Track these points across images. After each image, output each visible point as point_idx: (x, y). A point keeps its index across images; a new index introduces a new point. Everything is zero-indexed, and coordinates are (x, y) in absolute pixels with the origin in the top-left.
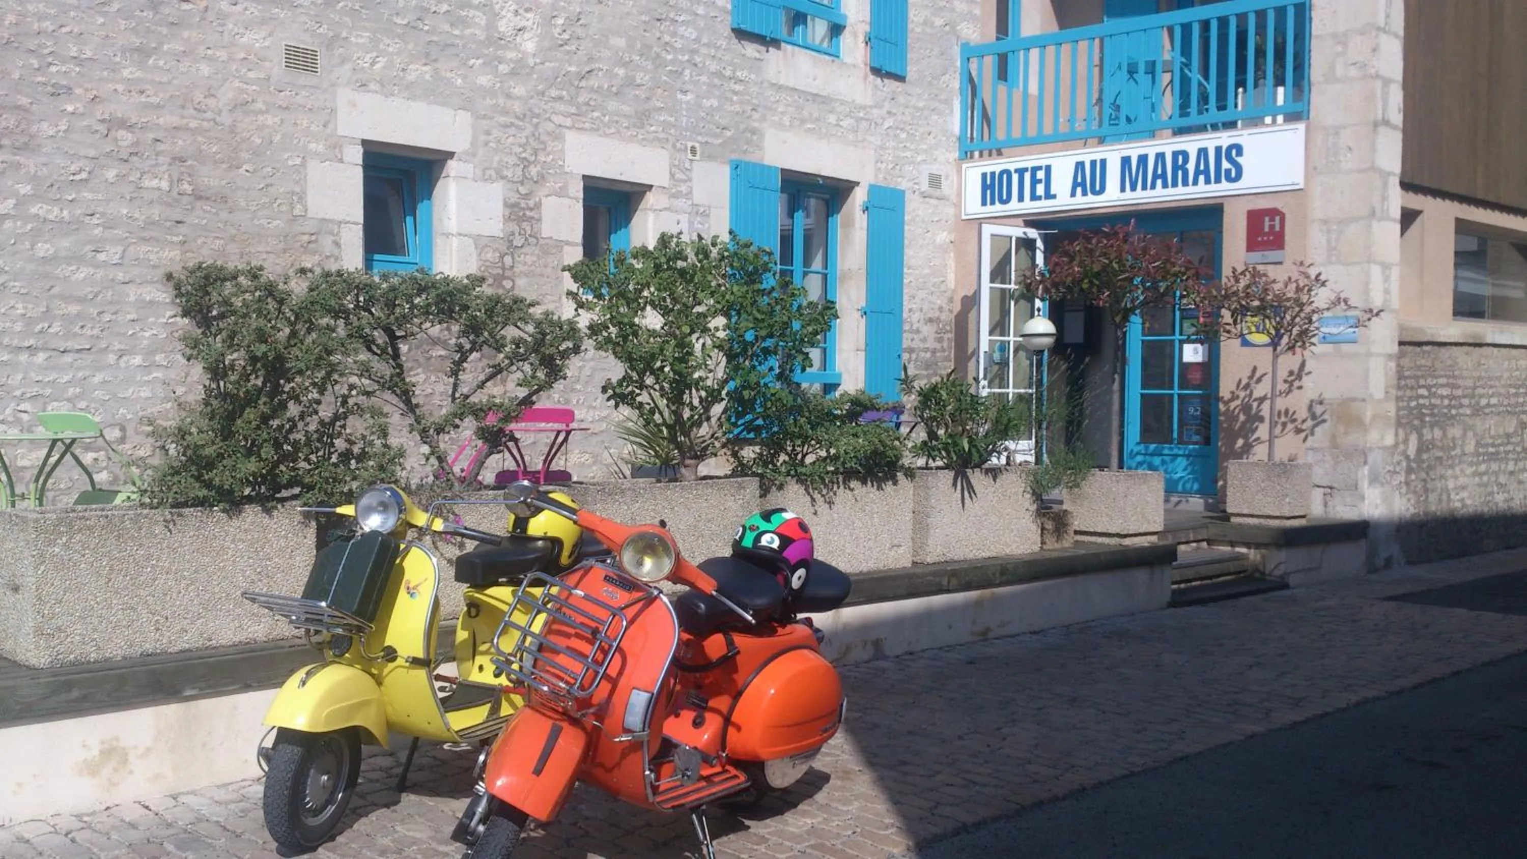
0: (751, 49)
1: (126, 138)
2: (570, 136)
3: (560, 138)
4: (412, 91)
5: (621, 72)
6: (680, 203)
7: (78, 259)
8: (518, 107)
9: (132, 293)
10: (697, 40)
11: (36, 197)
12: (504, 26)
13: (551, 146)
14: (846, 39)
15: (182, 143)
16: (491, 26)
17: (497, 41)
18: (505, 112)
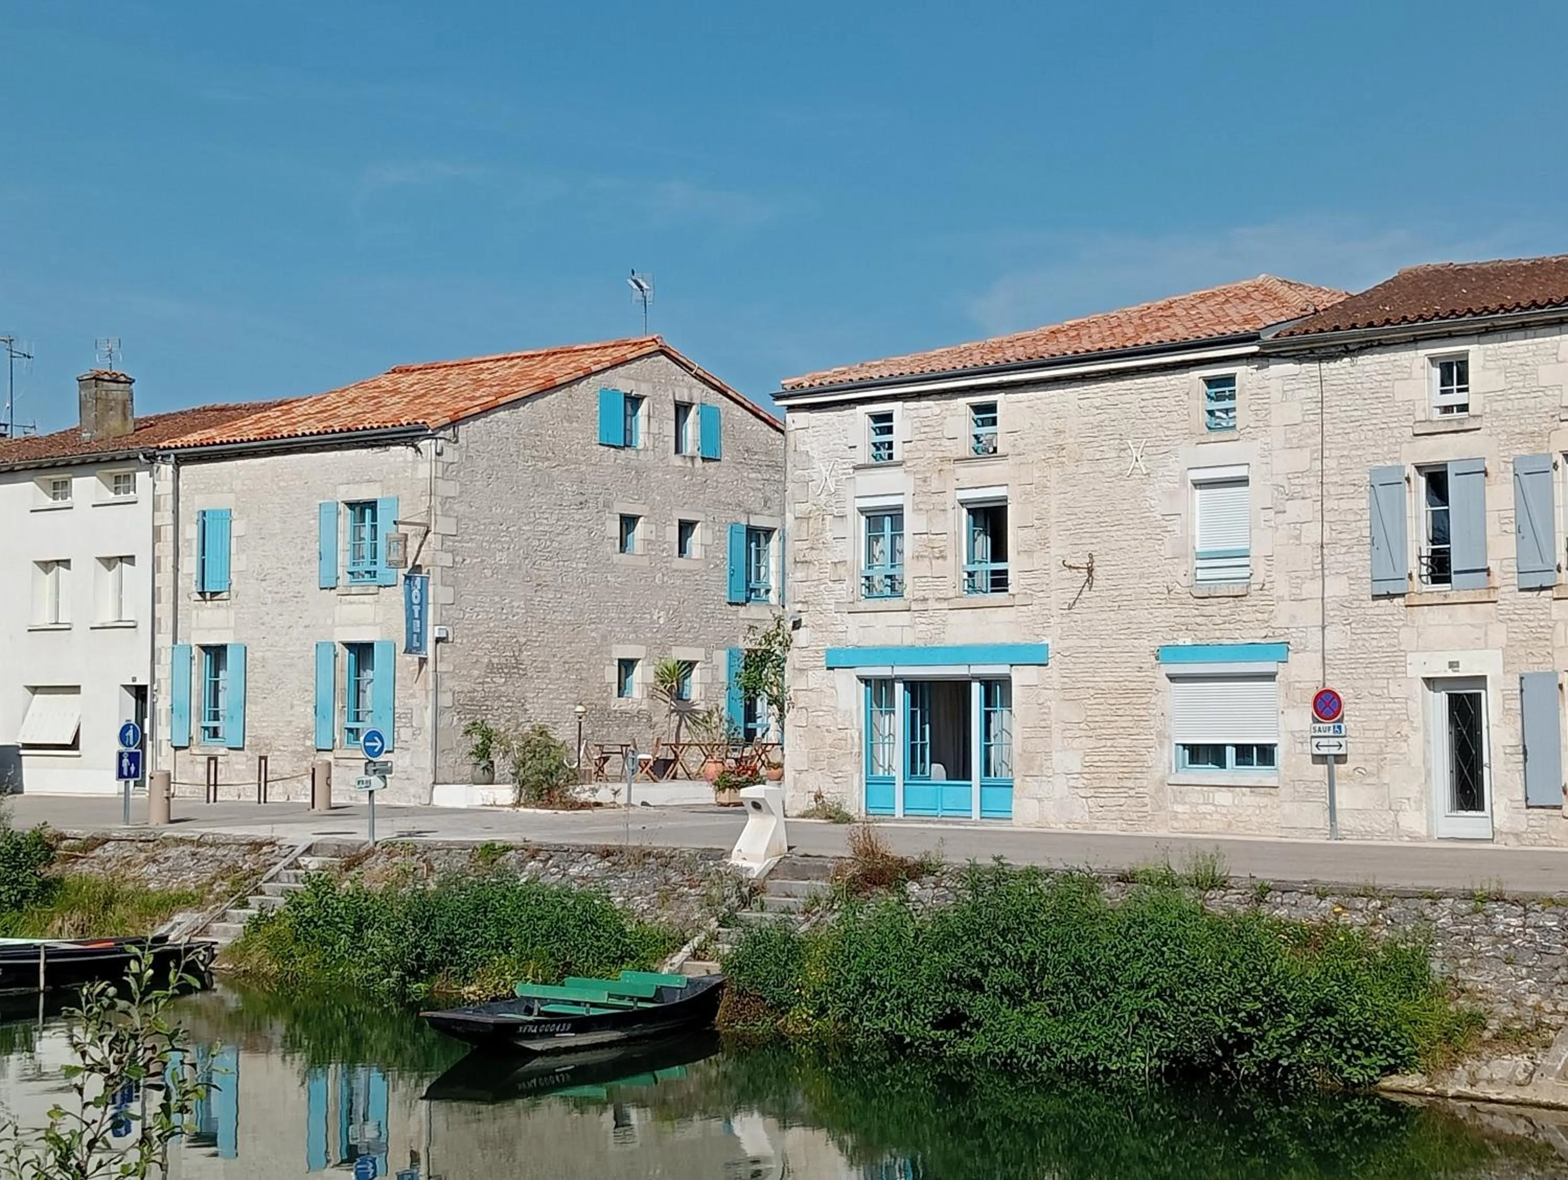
0: (734, 608)
1: (567, 666)
2: (673, 648)
3: (670, 649)
4: (631, 642)
5: (689, 624)
6: (709, 665)
7: (557, 699)
8: (658, 642)
9: (568, 706)
10: (715, 609)
11: (550, 683)
12: (655, 617)
13: (668, 652)
14: (771, 594)
15: (578, 666)
16: (652, 618)
17: (653, 622)
18: (655, 643)
